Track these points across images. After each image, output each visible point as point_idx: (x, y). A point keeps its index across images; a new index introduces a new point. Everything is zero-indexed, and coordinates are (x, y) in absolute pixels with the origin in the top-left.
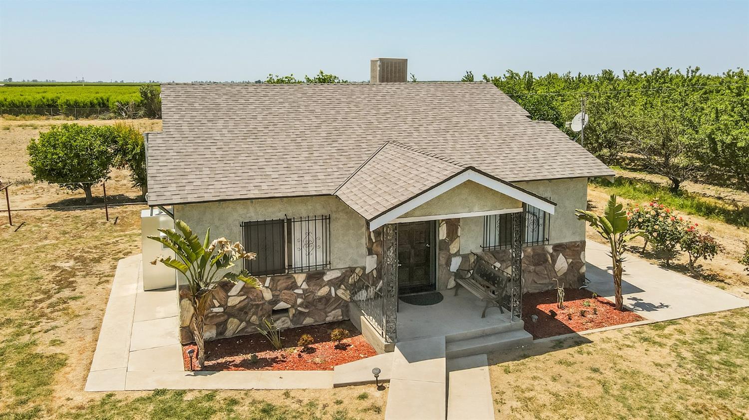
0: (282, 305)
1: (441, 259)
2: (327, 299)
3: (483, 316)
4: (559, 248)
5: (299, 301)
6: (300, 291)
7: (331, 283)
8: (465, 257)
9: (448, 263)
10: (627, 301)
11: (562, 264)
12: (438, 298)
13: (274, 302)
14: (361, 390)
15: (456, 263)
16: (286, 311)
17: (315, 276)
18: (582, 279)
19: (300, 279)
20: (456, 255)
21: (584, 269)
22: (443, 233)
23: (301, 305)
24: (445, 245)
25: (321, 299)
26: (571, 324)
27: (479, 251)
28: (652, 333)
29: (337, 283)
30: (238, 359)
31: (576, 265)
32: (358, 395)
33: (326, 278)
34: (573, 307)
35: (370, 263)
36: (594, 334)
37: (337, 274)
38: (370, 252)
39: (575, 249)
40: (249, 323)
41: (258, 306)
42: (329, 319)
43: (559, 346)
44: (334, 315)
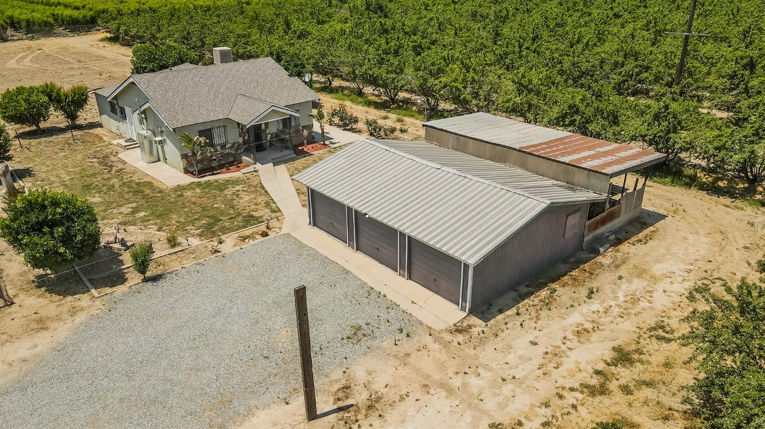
1: (264, 136)
2: (228, 154)
3: (281, 152)
4: (304, 127)
5: (219, 156)
6: (219, 152)
7: (228, 148)
8: (272, 134)
9: (266, 137)
10: (327, 142)
11: (305, 133)
12: (265, 149)
13: (211, 157)
14: (252, 173)
15: (269, 137)
16: (215, 159)
17: (223, 146)
18: (313, 137)
19: (219, 148)
20: (268, 134)
21: (313, 134)
22: (263, 127)
23: (220, 157)
24: (265, 131)
25: (226, 154)
26: (308, 151)
27: (276, 131)
28: (332, 150)
29: (230, 148)
30: (208, 174)
31: (310, 133)
32: (250, 175)
33: (227, 147)
34: (309, 146)
35: (241, 140)
36: (315, 153)
37: (230, 145)
38: (240, 137)
39: (310, 127)
40: (204, 164)
41: (206, 159)
42: (230, 161)
43: (305, 157)
44: (231, 159)
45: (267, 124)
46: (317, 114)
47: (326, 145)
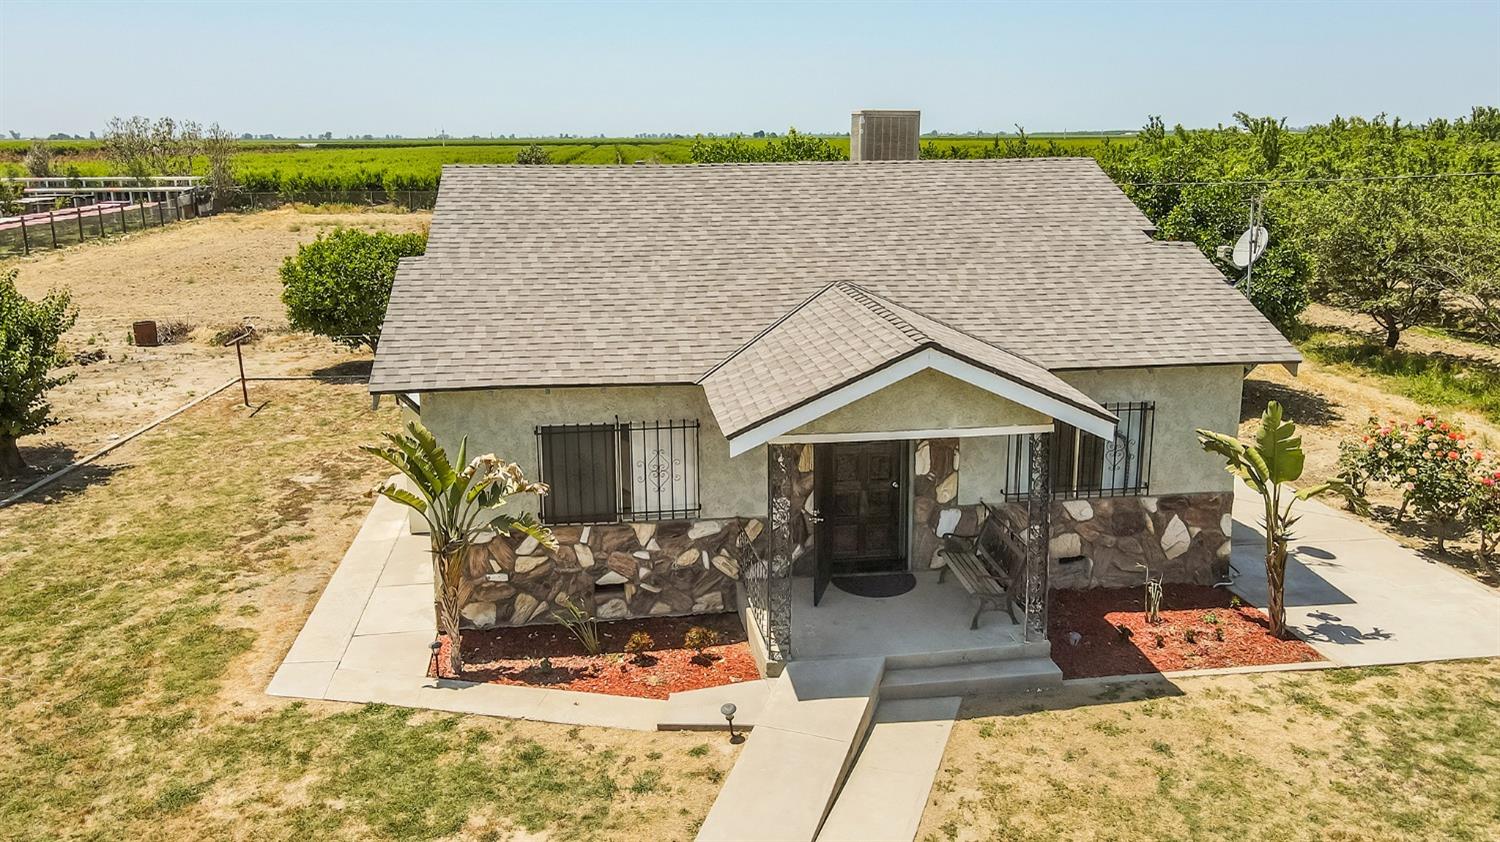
0: (611, 577)
1: (917, 513)
2: (694, 572)
3: (975, 626)
4: (1172, 504)
5: (643, 572)
6: (645, 556)
7: (702, 544)
8: (968, 512)
9: (934, 521)
10: (1297, 617)
11: (1177, 535)
12: (907, 584)
13: (599, 570)
14: (700, 740)
15: (946, 522)
16: (620, 587)
17: (673, 529)
18: (1223, 567)
19: (645, 532)
20: (948, 506)
21: (1227, 549)
22: (922, 464)
23: (646, 580)
24: (927, 486)
25: (683, 571)
26: (1156, 656)
27: (998, 501)
28: (1321, 688)
29: (713, 545)
30: (519, 665)
31: (1206, 543)
32: (692, 747)
33: (693, 534)
34: (1176, 623)
35: (776, 513)
36: (1194, 680)
37: (713, 528)
39: (1210, 508)
40: (552, 603)
41: (568, 576)
42: (699, 608)
43: (1112, 695)
44: (708, 601)
45: (944, 452)
46: (1253, 444)
47: (1290, 635)
